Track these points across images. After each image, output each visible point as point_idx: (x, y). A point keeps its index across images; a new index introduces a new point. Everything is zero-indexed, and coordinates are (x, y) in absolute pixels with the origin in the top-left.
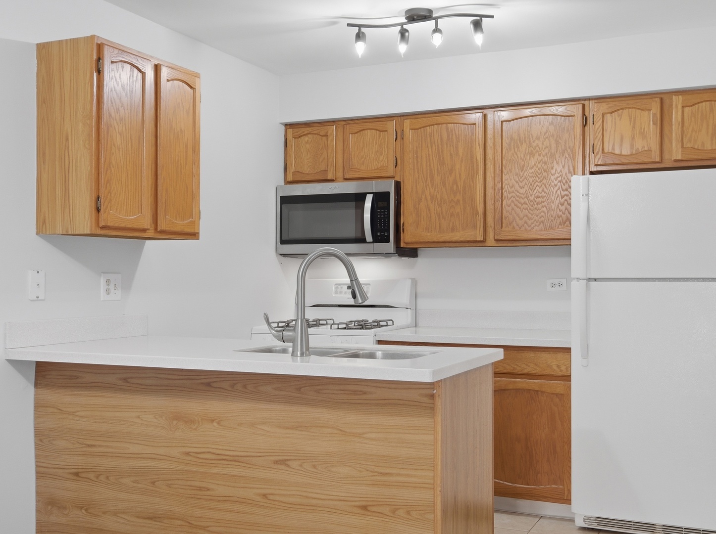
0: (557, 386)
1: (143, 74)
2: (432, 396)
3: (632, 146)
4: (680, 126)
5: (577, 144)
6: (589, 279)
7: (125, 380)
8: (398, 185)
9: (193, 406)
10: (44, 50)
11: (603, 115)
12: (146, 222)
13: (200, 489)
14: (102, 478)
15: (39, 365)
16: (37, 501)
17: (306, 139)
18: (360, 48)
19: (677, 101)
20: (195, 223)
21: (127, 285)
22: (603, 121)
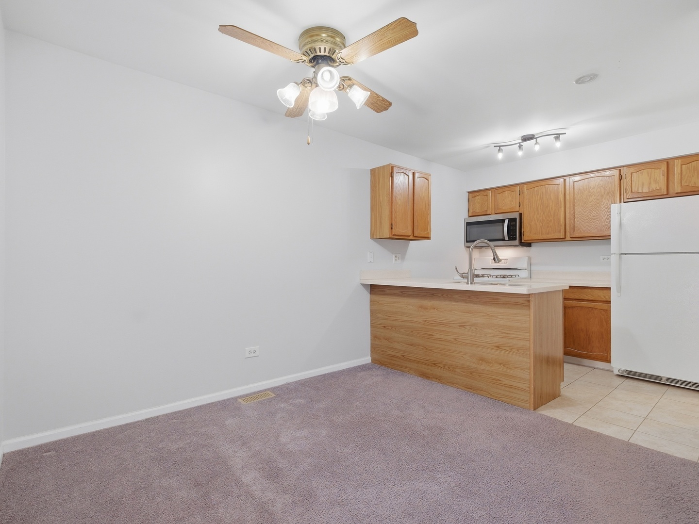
0: (604, 306)
1: (408, 176)
2: (529, 301)
3: (649, 188)
4: (680, 175)
5: (616, 189)
6: (622, 254)
7: (402, 292)
8: (521, 215)
9: (427, 303)
10: (373, 171)
11: (632, 173)
12: (410, 233)
13: (429, 335)
14: (394, 329)
15: (372, 286)
16: (371, 336)
17: (477, 197)
18: (500, 156)
19: (678, 163)
20: (429, 233)
21: (403, 258)
22: (631, 177)
